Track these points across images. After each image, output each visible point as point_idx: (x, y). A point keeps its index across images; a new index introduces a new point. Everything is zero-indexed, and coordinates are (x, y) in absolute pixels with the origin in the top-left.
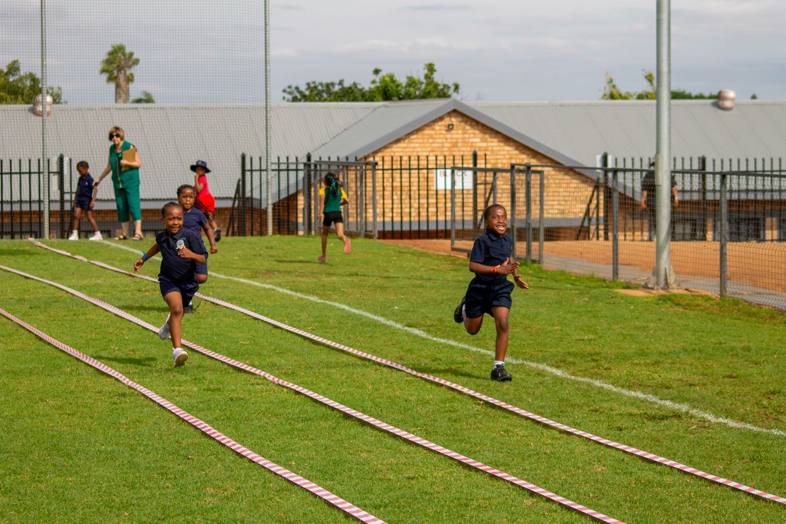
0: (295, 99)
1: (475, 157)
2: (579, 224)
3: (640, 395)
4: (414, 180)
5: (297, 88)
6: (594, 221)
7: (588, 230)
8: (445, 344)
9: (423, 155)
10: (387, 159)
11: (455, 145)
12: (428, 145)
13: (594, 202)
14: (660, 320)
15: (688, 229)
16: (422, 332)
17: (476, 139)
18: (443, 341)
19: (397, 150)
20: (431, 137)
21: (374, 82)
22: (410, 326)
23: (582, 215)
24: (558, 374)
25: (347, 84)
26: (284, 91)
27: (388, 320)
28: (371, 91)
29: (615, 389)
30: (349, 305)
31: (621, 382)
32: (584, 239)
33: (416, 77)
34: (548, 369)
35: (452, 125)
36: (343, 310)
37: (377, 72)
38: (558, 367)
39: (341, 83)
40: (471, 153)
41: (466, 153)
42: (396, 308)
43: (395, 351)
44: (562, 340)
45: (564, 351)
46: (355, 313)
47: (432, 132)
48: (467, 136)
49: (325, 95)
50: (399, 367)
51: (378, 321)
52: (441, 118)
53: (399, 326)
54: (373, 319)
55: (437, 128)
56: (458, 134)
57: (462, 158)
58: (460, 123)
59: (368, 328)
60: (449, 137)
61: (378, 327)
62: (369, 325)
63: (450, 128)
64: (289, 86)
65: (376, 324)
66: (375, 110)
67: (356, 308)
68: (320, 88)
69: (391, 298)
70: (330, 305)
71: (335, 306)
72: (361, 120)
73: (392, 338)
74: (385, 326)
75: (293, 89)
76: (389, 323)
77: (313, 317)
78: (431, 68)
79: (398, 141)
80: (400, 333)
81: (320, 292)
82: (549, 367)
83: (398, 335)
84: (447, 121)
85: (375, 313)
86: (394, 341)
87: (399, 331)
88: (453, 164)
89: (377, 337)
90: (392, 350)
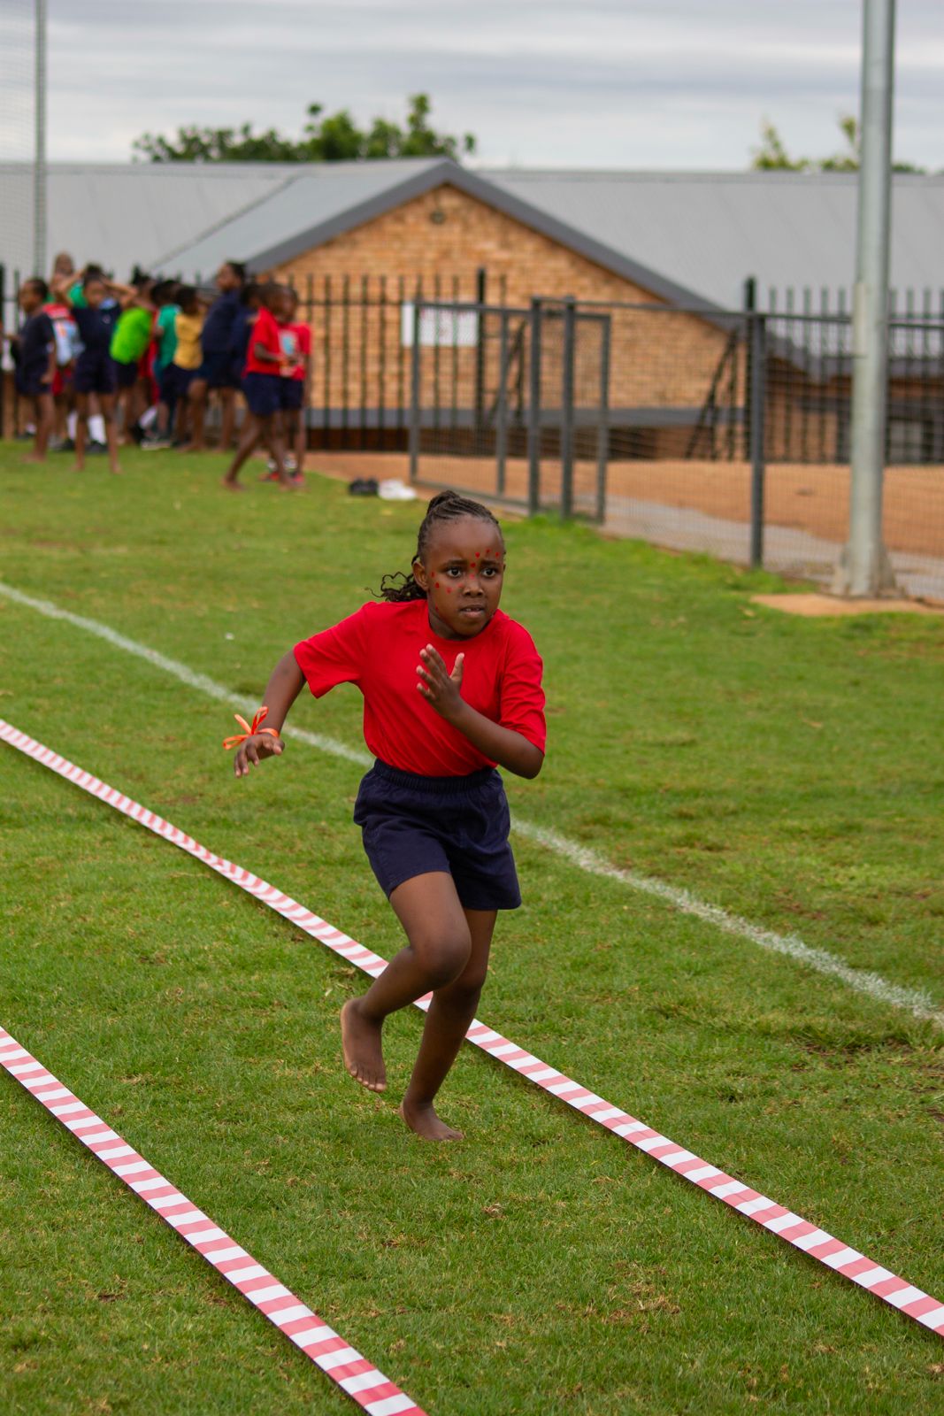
0: (157, 159)
1: (481, 279)
2: (693, 421)
3: (795, 948)
4: (355, 324)
5: (161, 141)
6: (724, 415)
7: (712, 437)
8: (315, 749)
9: (375, 273)
10: (319, 282)
11: (445, 254)
12: (390, 254)
13: (726, 376)
14: (856, 684)
15: (916, 433)
17: (489, 245)
18: (314, 740)
19: (330, 265)
20: (398, 236)
21: (310, 129)
22: (244, 691)
23: (699, 403)
24: (583, 863)
25: (258, 133)
26: (136, 145)
27: (196, 672)
28: (302, 147)
29: (729, 924)
30: (121, 627)
31: (748, 901)
32: (702, 457)
33: (391, 122)
34: (559, 843)
35: (442, 214)
36: (102, 641)
37: (315, 110)
38: (585, 838)
39: (246, 130)
41: (462, 272)
42: (230, 637)
43: (182, 772)
44: (611, 742)
45: (608, 783)
46: (124, 651)
47: (398, 228)
48: (470, 237)
49: (214, 153)
50: (168, 832)
51: (173, 675)
52: (418, 200)
53: (218, 691)
54: (162, 671)
55: (410, 219)
56: (452, 233)
57: (456, 283)
58: (456, 211)
59: (141, 697)
60: (434, 237)
61: (165, 695)
62: (146, 689)
63: (437, 218)
64: (147, 137)
65: (164, 685)
66: (290, 182)
67: (133, 637)
68: (205, 140)
69: (230, 608)
70: (75, 628)
71: (85, 631)
72: (261, 202)
73: (190, 729)
74: (185, 692)
75: (153, 142)
76: (198, 681)
77: (20, 660)
78: (421, 105)
79: (329, 243)
80: (215, 715)
81: (69, 589)
82: (562, 837)
83: (209, 718)
84: (430, 205)
85: (171, 653)
86: (190, 739)
87: (213, 708)
88: (438, 293)
89: (154, 725)
90: (175, 768)
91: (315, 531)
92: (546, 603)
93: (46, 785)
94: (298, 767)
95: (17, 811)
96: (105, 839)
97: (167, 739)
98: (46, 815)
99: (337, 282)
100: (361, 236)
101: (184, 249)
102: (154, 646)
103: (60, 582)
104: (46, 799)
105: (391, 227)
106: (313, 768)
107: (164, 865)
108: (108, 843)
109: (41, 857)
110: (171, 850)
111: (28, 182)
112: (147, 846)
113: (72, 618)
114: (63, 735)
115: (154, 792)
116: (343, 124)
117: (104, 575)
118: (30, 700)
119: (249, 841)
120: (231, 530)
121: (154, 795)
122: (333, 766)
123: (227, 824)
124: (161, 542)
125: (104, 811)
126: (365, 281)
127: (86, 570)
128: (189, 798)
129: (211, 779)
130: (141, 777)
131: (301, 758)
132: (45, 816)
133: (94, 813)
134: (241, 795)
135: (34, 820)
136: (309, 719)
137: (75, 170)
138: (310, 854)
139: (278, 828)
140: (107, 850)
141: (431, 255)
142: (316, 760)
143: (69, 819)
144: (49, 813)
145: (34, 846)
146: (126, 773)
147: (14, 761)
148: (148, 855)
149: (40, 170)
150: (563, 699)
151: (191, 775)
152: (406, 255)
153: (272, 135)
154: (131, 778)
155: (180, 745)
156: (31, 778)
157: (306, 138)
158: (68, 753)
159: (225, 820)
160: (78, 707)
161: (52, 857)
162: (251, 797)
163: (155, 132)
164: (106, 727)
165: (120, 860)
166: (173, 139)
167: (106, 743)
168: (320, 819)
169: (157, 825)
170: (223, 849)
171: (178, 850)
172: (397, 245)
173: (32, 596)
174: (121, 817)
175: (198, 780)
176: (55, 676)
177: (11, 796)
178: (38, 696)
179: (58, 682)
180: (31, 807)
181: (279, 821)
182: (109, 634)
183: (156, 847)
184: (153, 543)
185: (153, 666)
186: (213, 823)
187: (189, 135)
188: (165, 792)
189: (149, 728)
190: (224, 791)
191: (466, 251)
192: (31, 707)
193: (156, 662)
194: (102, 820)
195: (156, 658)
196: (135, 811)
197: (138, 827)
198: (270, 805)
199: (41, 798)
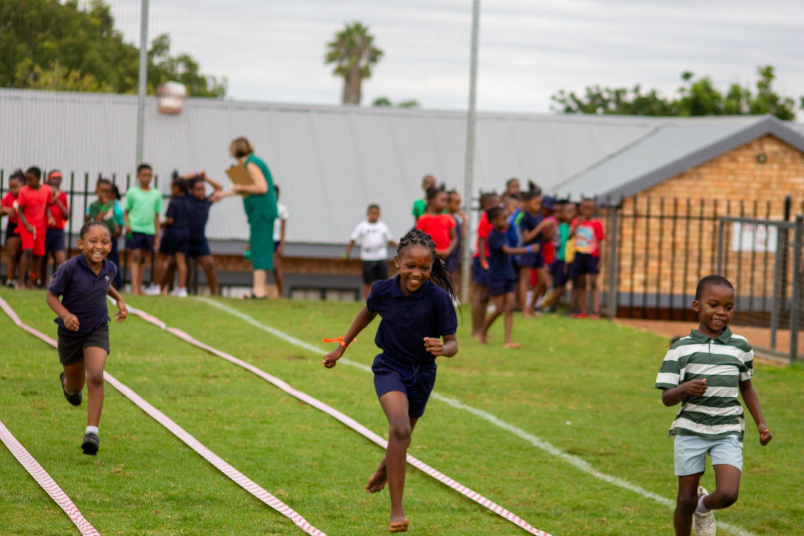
0: (569, 110)
1: (788, 204)
5: (572, 96)
8: (609, 483)
10: (669, 202)
11: (766, 186)
12: (726, 184)
16: (585, 463)
19: (681, 191)
20: (732, 172)
21: (682, 90)
22: (572, 452)
25: (644, 92)
26: (554, 98)
27: (543, 441)
28: (675, 104)
30: (500, 415)
33: (743, 86)
35: (765, 156)
36: (487, 422)
37: (687, 76)
39: (636, 90)
40: (783, 199)
41: (775, 199)
42: (568, 423)
43: (525, 491)
44: (797, 489)
45: (786, 508)
46: (500, 428)
47: (733, 166)
48: (785, 173)
49: (612, 106)
50: (511, 517)
51: (528, 442)
52: (748, 146)
53: (556, 452)
54: (522, 439)
55: (741, 159)
56: (772, 171)
57: (769, 206)
58: (776, 154)
59: (507, 453)
60: (758, 173)
61: (522, 452)
62: (511, 448)
63: (761, 159)
64: (562, 92)
65: (522, 447)
66: (657, 130)
67: (506, 420)
68: (606, 96)
69: (571, 407)
70: (470, 414)
71: (477, 416)
72: (634, 144)
73: (534, 470)
74: (534, 451)
75: (567, 96)
76: (544, 445)
77: (434, 430)
78: (768, 73)
79: (681, 176)
80: (550, 464)
81: (469, 393)
82: (746, 531)
83: (547, 465)
84: (756, 150)
85: (529, 430)
86: (533, 475)
87: (550, 460)
88: (755, 214)
89: (512, 467)
90: (521, 488)
91: (641, 368)
92: (782, 414)
93: (442, 494)
94: (596, 491)
95: (423, 505)
96: (472, 519)
97: (519, 475)
98: (439, 507)
99: (683, 202)
100: (704, 171)
101: (577, 176)
102: (519, 426)
103: (464, 389)
104: (440, 500)
105: (727, 165)
106: (606, 492)
107: (505, 533)
108: (474, 521)
109: (434, 526)
110: (511, 526)
111: (463, 124)
112: (497, 523)
113: (469, 409)
114: (455, 470)
115: (506, 500)
116: (706, 87)
117: (494, 386)
118: (437, 452)
119: (558, 524)
120: (584, 365)
121: (505, 502)
122: (618, 492)
123: (546, 516)
124: (536, 370)
125: (474, 506)
126: (702, 203)
127: (483, 383)
128: (527, 503)
129: (542, 495)
130: (500, 492)
131: (599, 488)
132: (439, 509)
133: (468, 507)
134: (559, 504)
135: (432, 510)
136: (610, 468)
137: (501, 117)
138: (592, 531)
139: (576, 520)
140: (473, 524)
141: (755, 185)
142: (608, 489)
143: (453, 510)
144: (441, 506)
145: (430, 520)
146: (492, 491)
147: (424, 481)
148: (497, 528)
149: (471, 117)
150: (775, 466)
151: (530, 493)
152: (737, 185)
153: (653, 93)
154: (493, 492)
155: (526, 478)
156: (433, 490)
157: (679, 97)
158: (457, 478)
159: (545, 514)
160: (466, 456)
161: (440, 526)
162: (563, 504)
163: (568, 90)
164: (482, 467)
165: (480, 528)
166: (581, 95)
167: (481, 475)
168: (603, 517)
169: (504, 513)
170: (541, 527)
171: (514, 526)
172: (731, 178)
173: (445, 396)
174: (483, 509)
175: (533, 495)
176: (454, 440)
177: (420, 498)
178: (442, 450)
179: (456, 443)
180: (431, 504)
181: (578, 517)
182: (492, 418)
183: (502, 524)
184: (529, 370)
185: (516, 436)
186: (538, 515)
187: (594, 91)
188: (512, 500)
189: (509, 469)
190: (548, 502)
191: (781, 183)
192: (437, 455)
193: (519, 434)
194: (473, 511)
195: (520, 433)
196: (493, 507)
197: (494, 514)
198: (574, 509)
199: (437, 499)
